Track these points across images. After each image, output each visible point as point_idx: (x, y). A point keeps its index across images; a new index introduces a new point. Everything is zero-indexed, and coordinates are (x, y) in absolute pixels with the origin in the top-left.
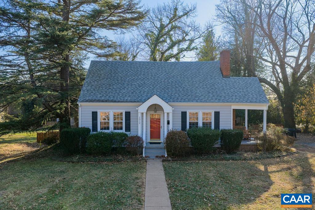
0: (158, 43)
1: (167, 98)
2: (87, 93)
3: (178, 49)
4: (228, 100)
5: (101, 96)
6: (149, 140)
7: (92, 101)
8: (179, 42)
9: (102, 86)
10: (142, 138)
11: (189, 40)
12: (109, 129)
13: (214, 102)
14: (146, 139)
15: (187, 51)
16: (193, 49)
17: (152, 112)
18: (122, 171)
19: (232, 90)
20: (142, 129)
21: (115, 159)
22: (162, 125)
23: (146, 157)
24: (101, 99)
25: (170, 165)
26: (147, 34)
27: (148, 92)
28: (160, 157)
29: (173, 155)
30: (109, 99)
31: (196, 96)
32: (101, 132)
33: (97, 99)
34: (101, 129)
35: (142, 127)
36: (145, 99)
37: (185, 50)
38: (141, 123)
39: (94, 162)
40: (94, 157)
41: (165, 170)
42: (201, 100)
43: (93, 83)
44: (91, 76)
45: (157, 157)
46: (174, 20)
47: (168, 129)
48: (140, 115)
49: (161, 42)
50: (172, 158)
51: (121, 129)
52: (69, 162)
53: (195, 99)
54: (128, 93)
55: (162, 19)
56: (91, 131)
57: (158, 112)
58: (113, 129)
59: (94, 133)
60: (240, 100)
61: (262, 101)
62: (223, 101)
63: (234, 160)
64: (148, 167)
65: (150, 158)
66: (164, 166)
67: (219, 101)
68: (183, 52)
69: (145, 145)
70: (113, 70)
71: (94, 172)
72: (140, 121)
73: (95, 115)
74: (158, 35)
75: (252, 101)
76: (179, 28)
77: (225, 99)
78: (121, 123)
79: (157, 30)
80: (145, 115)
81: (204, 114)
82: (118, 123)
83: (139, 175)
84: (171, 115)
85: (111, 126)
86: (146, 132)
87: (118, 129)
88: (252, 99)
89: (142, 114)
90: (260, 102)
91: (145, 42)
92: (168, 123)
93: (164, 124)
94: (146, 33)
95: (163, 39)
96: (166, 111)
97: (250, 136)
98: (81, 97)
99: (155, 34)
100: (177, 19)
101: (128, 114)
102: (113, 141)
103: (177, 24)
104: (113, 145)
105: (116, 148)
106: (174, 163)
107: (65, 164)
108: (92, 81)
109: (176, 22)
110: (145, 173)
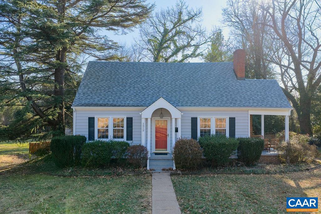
0: (162, 49)
1: (175, 101)
2: (83, 96)
3: (183, 56)
4: (244, 104)
5: (99, 99)
6: (154, 150)
7: (89, 105)
8: (184, 47)
9: (101, 89)
10: (146, 148)
11: (194, 45)
12: (108, 138)
13: (229, 106)
14: (151, 149)
15: (192, 57)
16: (198, 55)
17: (158, 118)
18: (123, 187)
19: (248, 93)
20: (146, 138)
21: (114, 173)
22: (169, 133)
23: (151, 170)
24: (99, 102)
25: (180, 180)
26: (150, 40)
27: (153, 95)
28: (167, 170)
29: (183, 168)
30: (108, 103)
31: (207, 100)
32: (99, 141)
33: (94, 102)
34: (98, 138)
35: (146, 135)
36: (150, 103)
37: (190, 56)
38: (145, 131)
39: (89, 175)
40: (90, 170)
41: (175, 186)
42: (214, 104)
43: (90, 85)
44: (88, 77)
45: (163, 170)
46: (178, 24)
47: (176, 137)
48: (143, 121)
49: (165, 48)
50: (182, 171)
51: (122, 137)
52: (60, 176)
53: (207, 103)
54: (130, 96)
55: (166, 24)
56: (87, 139)
57: (165, 118)
58: (112, 137)
59: (90, 141)
60: (258, 105)
61: (284, 105)
62: (239, 106)
63: (255, 173)
64: (154, 182)
65: (155, 171)
66: (173, 181)
67: (235, 105)
68: (187, 59)
69: (149, 156)
70: (113, 71)
71: (89, 188)
72: (143, 128)
73: (91, 121)
74: (162, 40)
75: (272, 105)
76: (183, 33)
77: (241, 103)
78: (122, 131)
79: (160, 35)
80: (149, 120)
81: (217, 120)
82: (118, 131)
83: (143, 192)
84: (179, 121)
85: (111, 134)
86: (151, 140)
87: (118, 138)
88: (272, 103)
89: (147, 119)
90: (281, 107)
91: (148, 48)
92: (177, 130)
93: (171, 132)
94: (149, 38)
95: (167, 45)
96: (173, 116)
97: (269, 146)
98: (76, 101)
99: (158, 39)
100: (182, 24)
101: (130, 121)
102: (113, 152)
103: (181, 29)
104: (112, 155)
105: (116, 159)
106: (185, 177)
107: (54, 178)
108: (89, 84)
109: (180, 27)
110: (151, 190)
